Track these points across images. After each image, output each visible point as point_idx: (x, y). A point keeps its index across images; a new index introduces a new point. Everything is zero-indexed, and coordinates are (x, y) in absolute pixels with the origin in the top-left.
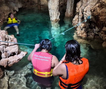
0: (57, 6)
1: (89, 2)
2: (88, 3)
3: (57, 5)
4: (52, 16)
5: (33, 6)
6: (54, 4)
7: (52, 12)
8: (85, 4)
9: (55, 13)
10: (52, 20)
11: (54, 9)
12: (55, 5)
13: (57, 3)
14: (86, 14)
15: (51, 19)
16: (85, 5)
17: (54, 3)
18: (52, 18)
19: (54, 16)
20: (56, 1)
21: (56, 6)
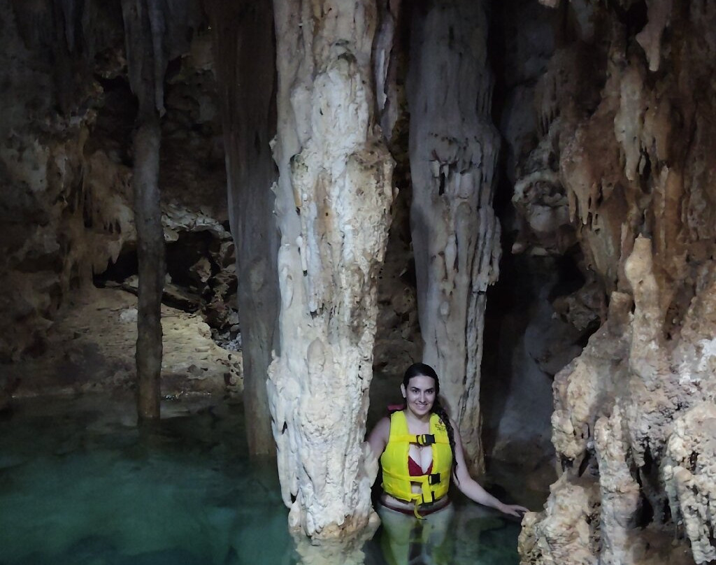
0: (355, 393)
1: (695, 372)
2: (685, 377)
3: (352, 389)
4: (308, 488)
5: (87, 387)
6: (325, 380)
7: (304, 452)
8: (660, 391)
9: (335, 466)
10: (303, 525)
11: (328, 422)
12: (342, 392)
13: (353, 373)
14: (695, 490)
15: (295, 519)
16: (661, 397)
17: (327, 372)
18: (305, 509)
19: (329, 488)
20: (343, 359)
21: (348, 399)
